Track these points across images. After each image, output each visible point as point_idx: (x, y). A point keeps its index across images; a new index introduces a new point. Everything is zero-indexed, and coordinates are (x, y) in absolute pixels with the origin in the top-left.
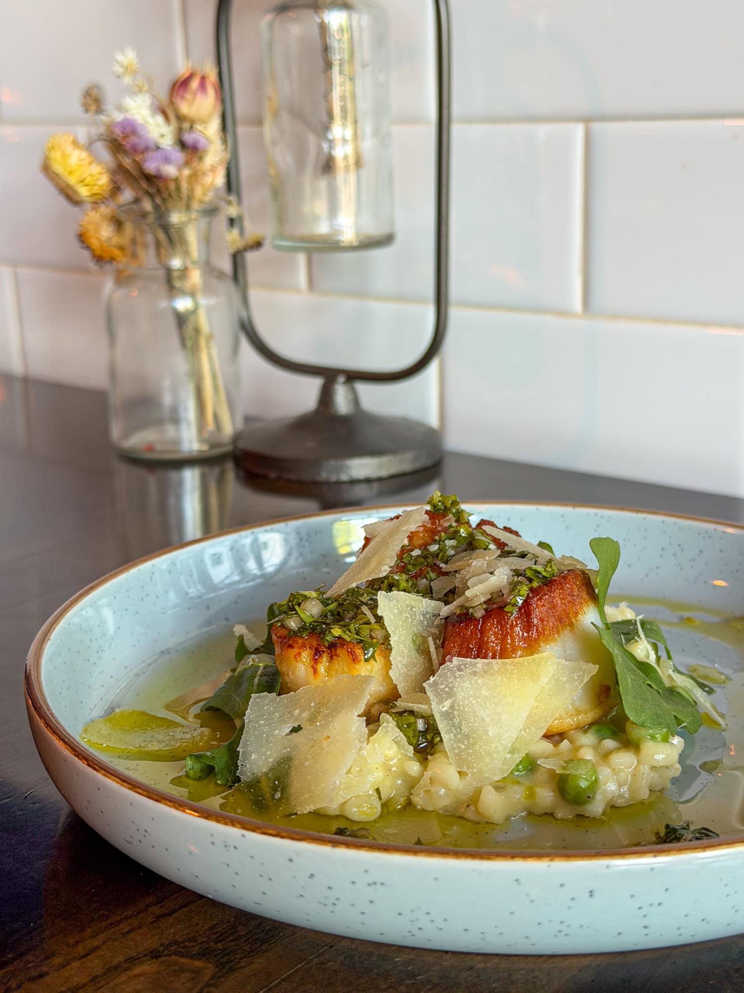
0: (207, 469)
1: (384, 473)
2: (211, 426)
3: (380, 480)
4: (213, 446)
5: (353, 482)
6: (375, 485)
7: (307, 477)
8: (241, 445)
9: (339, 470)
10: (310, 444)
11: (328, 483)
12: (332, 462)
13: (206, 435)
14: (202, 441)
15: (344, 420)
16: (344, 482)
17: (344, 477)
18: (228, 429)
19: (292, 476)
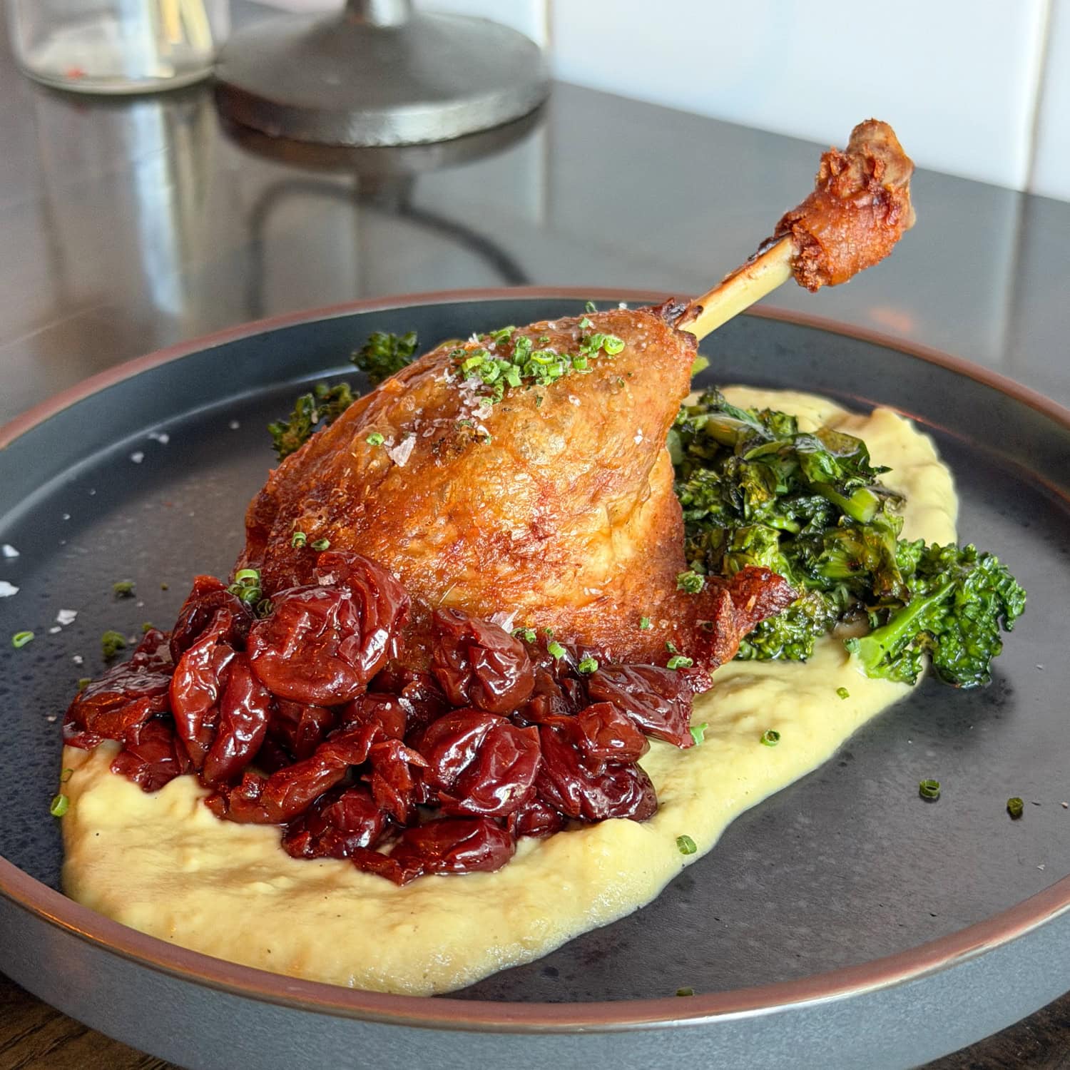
0: (173, 109)
1: (451, 131)
2: (175, 37)
3: (444, 142)
4: (180, 68)
5: (401, 147)
6: (437, 151)
7: (328, 136)
8: (224, 73)
9: (379, 125)
10: (333, 80)
11: (362, 149)
12: (368, 115)
13: (169, 52)
14: (163, 60)
15: (389, 36)
16: (388, 147)
17: (387, 140)
18: (203, 44)
19: (305, 136)
